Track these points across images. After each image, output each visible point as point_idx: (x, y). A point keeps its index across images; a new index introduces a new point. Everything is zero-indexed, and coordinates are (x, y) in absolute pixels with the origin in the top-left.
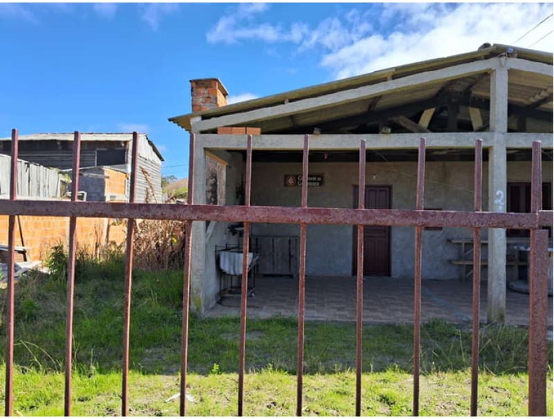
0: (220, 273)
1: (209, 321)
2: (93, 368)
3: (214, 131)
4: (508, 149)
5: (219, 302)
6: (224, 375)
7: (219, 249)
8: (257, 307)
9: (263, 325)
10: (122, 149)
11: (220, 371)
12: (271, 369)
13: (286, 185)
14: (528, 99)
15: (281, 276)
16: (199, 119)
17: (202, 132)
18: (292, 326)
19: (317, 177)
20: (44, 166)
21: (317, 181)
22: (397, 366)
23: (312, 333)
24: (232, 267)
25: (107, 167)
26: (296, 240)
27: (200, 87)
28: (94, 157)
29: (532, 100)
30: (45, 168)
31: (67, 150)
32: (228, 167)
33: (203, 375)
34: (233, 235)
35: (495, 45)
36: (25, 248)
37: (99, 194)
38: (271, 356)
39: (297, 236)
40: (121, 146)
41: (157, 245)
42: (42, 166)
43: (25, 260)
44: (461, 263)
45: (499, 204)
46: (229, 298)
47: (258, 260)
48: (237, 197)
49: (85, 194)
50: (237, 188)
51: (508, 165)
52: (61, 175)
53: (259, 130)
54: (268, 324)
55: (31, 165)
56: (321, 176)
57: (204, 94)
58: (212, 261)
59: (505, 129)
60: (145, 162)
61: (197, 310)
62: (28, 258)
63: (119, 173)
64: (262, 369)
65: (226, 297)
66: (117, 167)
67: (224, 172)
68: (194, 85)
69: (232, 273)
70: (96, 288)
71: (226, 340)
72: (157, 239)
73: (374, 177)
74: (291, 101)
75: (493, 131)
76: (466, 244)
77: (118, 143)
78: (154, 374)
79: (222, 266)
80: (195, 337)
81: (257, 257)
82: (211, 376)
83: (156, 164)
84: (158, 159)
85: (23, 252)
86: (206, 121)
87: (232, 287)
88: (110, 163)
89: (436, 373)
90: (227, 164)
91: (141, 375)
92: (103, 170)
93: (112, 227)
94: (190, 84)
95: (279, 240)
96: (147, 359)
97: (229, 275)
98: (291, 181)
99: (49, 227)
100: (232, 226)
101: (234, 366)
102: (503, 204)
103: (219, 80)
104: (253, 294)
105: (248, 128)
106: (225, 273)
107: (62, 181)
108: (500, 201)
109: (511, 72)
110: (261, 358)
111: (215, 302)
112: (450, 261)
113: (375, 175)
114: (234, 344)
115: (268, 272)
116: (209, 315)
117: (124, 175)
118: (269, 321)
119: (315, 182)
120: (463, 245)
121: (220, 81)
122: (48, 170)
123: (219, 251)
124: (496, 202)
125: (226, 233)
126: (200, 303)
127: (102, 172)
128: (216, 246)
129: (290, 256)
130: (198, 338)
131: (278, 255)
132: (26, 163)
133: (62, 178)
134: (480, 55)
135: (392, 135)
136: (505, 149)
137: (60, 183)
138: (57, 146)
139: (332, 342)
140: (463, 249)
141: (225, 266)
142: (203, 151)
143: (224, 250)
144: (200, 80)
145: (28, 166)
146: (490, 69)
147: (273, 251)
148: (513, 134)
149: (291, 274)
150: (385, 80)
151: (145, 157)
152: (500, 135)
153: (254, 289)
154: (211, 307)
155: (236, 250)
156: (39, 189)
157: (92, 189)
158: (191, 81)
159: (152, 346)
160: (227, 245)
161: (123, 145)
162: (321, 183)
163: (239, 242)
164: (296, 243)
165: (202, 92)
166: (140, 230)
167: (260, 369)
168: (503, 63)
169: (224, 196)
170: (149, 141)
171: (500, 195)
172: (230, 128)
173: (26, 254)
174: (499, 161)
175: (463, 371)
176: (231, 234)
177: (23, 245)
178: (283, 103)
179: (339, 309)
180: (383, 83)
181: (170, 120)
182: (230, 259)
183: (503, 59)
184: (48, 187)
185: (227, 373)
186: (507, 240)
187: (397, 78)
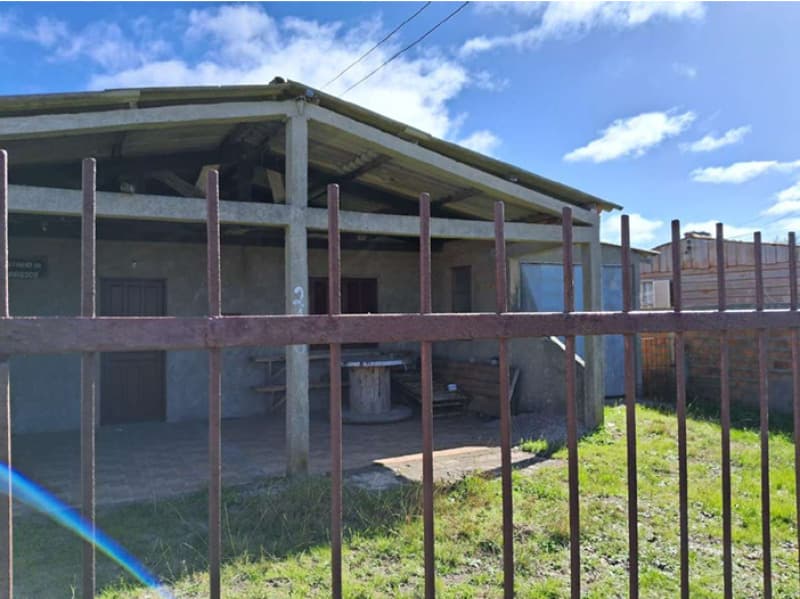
4: (309, 231)
14: (341, 167)
19: (33, 262)
21: (33, 270)
22: (122, 580)
29: (346, 169)
35: (289, 81)
44: (268, 389)
45: (298, 306)
51: (309, 253)
56: (41, 261)
59: (305, 202)
73: (135, 264)
75: (289, 204)
76: (273, 362)
89: (188, 576)
102: (303, 305)
108: (299, 302)
109: (312, 123)
112: (252, 388)
113: (135, 261)
119: (30, 270)
120: (270, 365)
124: (294, 303)
134: (270, 92)
135: (138, 197)
136: (305, 231)
140: (270, 369)
146: (285, 116)
148: (315, 210)
150: (126, 106)
152: (299, 210)
162: (42, 273)
168: (301, 109)
171: (300, 293)
174: (297, 245)
175: (230, 564)
180: (122, 112)
183: (301, 104)
186: (310, 354)
187: (146, 107)
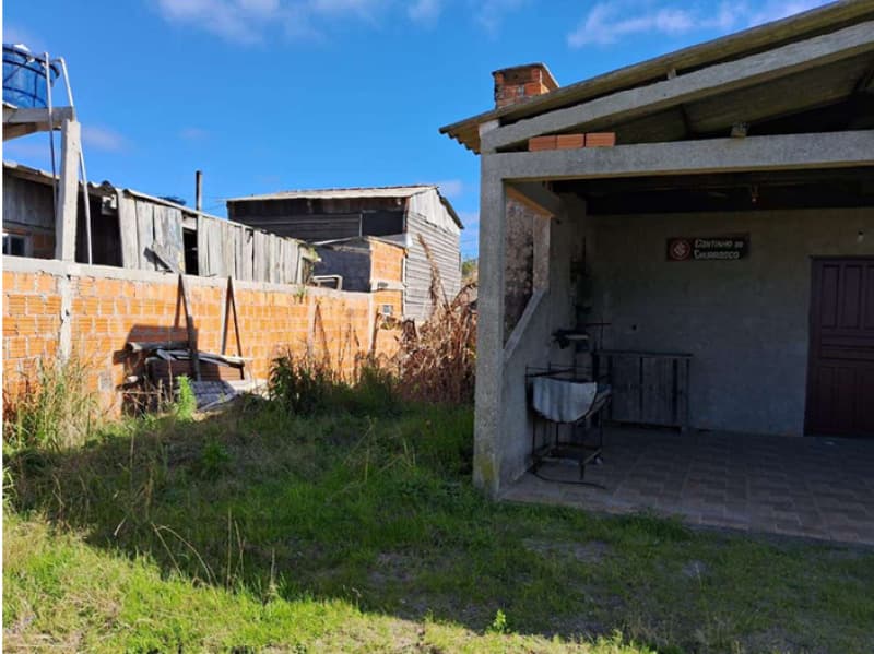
0: (534, 416)
1: (506, 510)
2: (273, 587)
3: (522, 147)
5: (533, 470)
6: (517, 638)
7: (530, 371)
8: (603, 488)
9: (610, 528)
10: (398, 209)
11: (511, 627)
12: (619, 639)
13: (670, 257)
15: (657, 428)
16: (494, 125)
17: (499, 150)
18: (673, 537)
19: (734, 240)
20: (277, 235)
21: (732, 249)
23: (717, 560)
24: (555, 406)
25: (374, 238)
26: (688, 361)
27: (512, 85)
28: (358, 223)
30: (278, 239)
31: (322, 213)
32: (556, 222)
33: (473, 629)
34: (562, 347)
36: (243, 359)
37: (361, 279)
38: (623, 603)
39: (690, 355)
40: (397, 206)
41: (445, 361)
42: (273, 235)
43: (242, 378)
46: (552, 465)
47: (610, 396)
48: (573, 279)
49: (340, 278)
50: (572, 263)
52: (302, 249)
53: (611, 136)
54: (624, 526)
55: (256, 233)
56: (744, 239)
57: (517, 94)
58: (519, 394)
60: (435, 231)
61: (486, 482)
62: (246, 374)
63: (394, 247)
64: (600, 637)
65: (545, 462)
66: (392, 239)
67: (547, 231)
68: (501, 79)
69: (556, 418)
70: (332, 428)
71: (533, 553)
72: (445, 352)
73: (861, 237)
74: (680, 72)
77: (393, 199)
78: (381, 614)
79: (537, 406)
80: (473, 539)
81: (607, 392)
82: (490, 636)
83: (451, 235)
84: (456, 226)
85: (240, 366)
86: (507, 127)
87: (557, 443)
88: (381, 231)
90: (552, 215)
91: (358, 612)
92: (368, 243)
93: (381, 331)
94: (493, 78)
95: (654, 360)
96: (377, 575)
97: (551, 421)
98: (680, 250)
99: (284, 327)
100: (560, 331)
101: (541, 619)
103: (545, 65)
104: (598, 460)
105: (588, 135)
106: (543, 417)
107: (304, 259)
110: (599, 606)
111: (524, 470)
113: (861, 233)
114: (547, 567)
115: (631, 419)
116: (509, 494)
117: (401, 251)
118: (625, 521)
119: (729, 250)
121: (547, 69)
122: (282, 240)
123: (532, 376)
125: (549, 345)
126: (491, 472)
127: (367, 245)
128: (527, 368)
129: (675, 390)
130: (479, 543)
131: (651, 388)
132: (247, 230)
133: (304, 253)
137: (301, 261)
138: (307, 207)
139: (765, 585)
141: (544, 404)
142: (500, 184)
143: (541, 375)
144: (510, 70)
145: (252, 234)
147: (641, 380)
149: (677, 424)
151: (434, 222)
153: (599, 450)
154: (516, 478)
155: (569, 376)
156: (268, 270)
157: (351, 271)
158: (494, 74)
159: (393, 549)
160: (550, 365)
161: (399, 203)
162: (744, 253)
163: (575, 361)
164: (688, 366)
165: (514, 91)
166: (420, 337)
167: (595, 639)
169: (545, 276)
170: (441, 198)
172: (553, 138)
173: (244, 369)
176: (558, 345)
177: (240, 354)
178: (664, 78)
179: (780, 506)
181: (443, 131)
182: (552, 393)
184: (283, 267)
185: (522, 633)
